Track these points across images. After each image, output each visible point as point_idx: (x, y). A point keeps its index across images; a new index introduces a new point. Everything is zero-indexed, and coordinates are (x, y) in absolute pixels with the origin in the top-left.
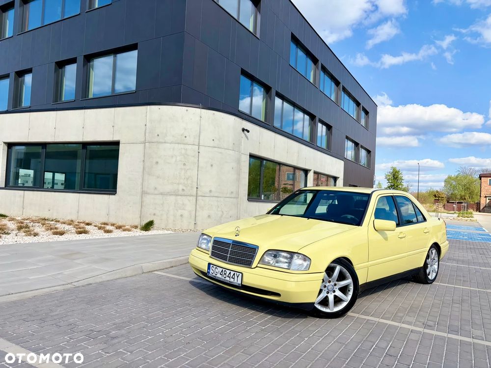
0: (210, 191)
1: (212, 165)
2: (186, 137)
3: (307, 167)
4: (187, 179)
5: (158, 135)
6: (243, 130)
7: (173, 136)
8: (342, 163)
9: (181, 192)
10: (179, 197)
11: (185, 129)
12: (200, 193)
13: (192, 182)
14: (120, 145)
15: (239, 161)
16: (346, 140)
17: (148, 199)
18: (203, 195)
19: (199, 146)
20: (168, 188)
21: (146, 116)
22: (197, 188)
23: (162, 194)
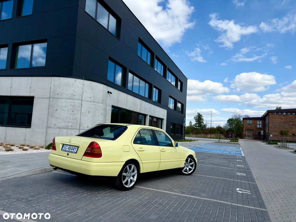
0: (88, 126)
1: (89, 112)
2: (74, 95)
3: (146, 113)
4: (74, 120)
5: (58, 94)
6: (108, 92)
7: (67, 95)
8: (166, 111)
9: (70, 127)
10: (69, 130)
11: (74, 91)
12: (81, 128)
13: (77, 121)
14: (34, 99)
15: (105, 110)
16: (169, 98)
17: (50, 131)
18: (83, 129)
19: (82, 100)
20: (63, 125)
21: (51, 83)
22: (80, 125)
23: (59, 128)
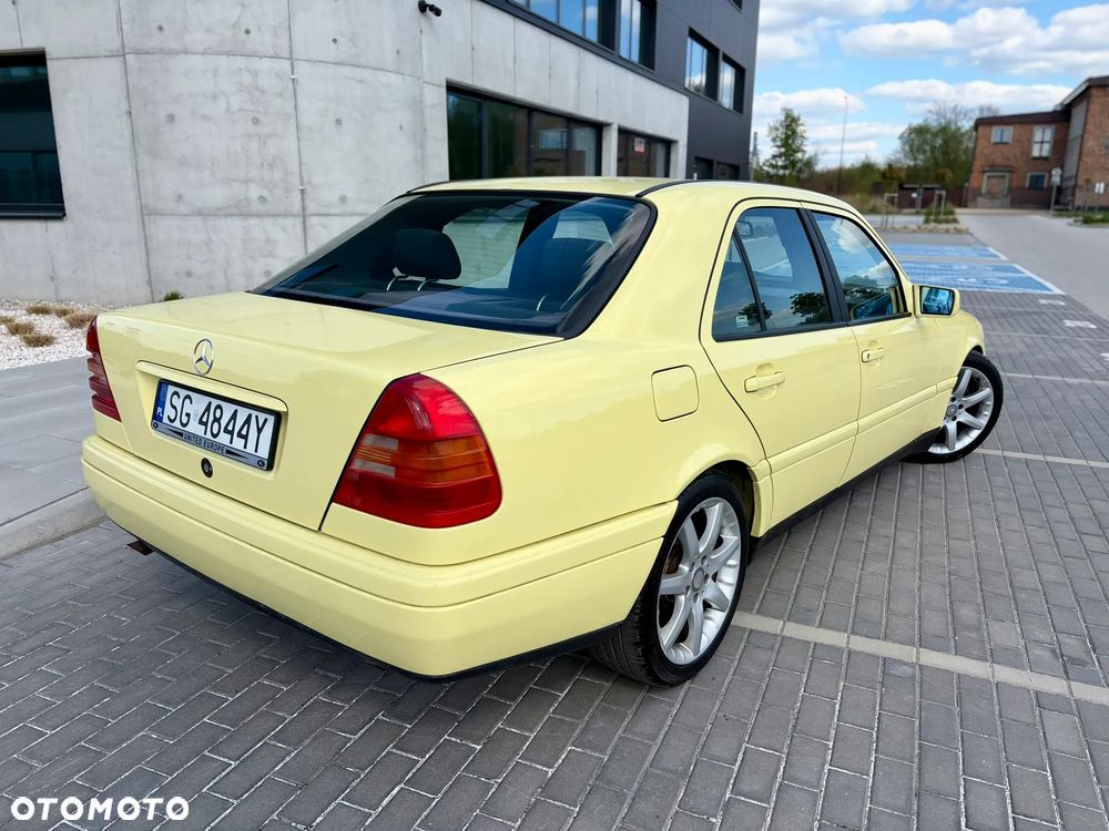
0: (343, 199)
1: (339, 122)
4: (271, 166)
6: (423, 7)
7: (209, 30)
9: (256, 207)
10: (253, 222)
12: (312, 207)
13: (286, 173)
14: (48, 62)
15: (417, 106)
17: (162, 230)
18: (323, 211)
19: (292, 58)
20: (217, 196)
22: (302, 191)
23: (200, 213)
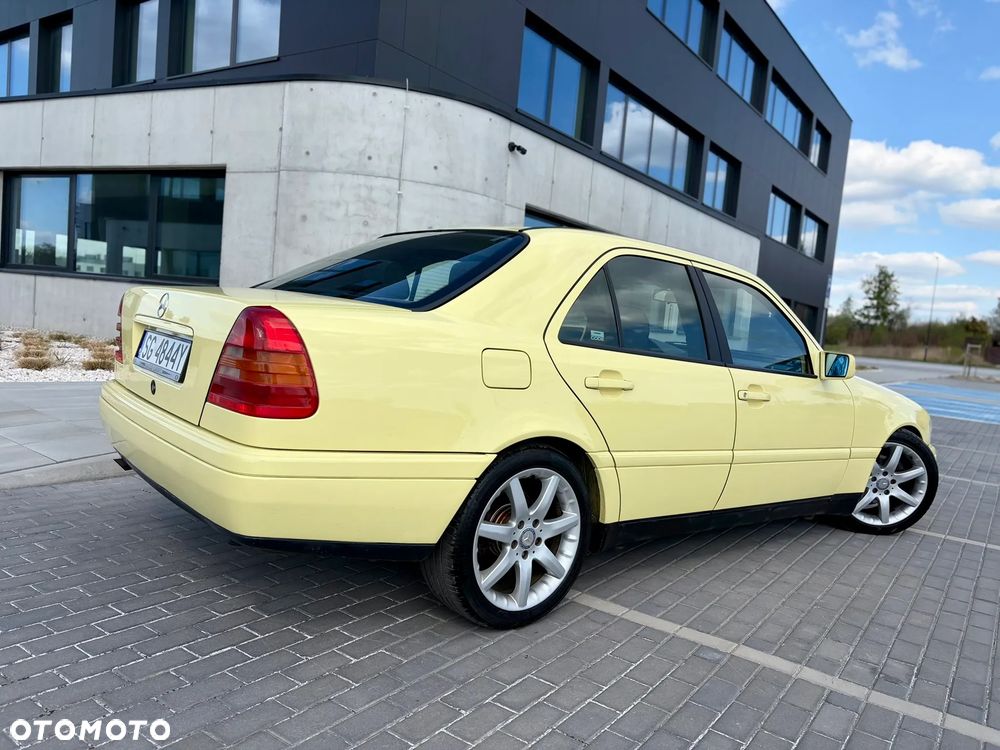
2: (370, 158)
5: (308, 153)
6: (512, 147)
7: (342, 156)
11: (370, 139)
14: (227, 175)
19: (400, 179)
21: (282, 108)
